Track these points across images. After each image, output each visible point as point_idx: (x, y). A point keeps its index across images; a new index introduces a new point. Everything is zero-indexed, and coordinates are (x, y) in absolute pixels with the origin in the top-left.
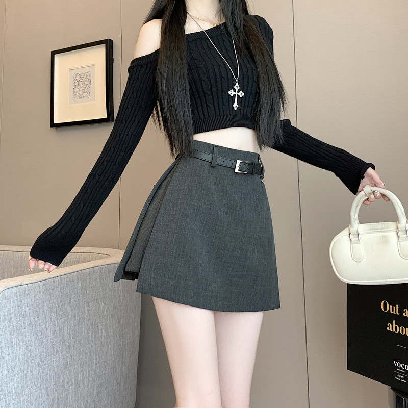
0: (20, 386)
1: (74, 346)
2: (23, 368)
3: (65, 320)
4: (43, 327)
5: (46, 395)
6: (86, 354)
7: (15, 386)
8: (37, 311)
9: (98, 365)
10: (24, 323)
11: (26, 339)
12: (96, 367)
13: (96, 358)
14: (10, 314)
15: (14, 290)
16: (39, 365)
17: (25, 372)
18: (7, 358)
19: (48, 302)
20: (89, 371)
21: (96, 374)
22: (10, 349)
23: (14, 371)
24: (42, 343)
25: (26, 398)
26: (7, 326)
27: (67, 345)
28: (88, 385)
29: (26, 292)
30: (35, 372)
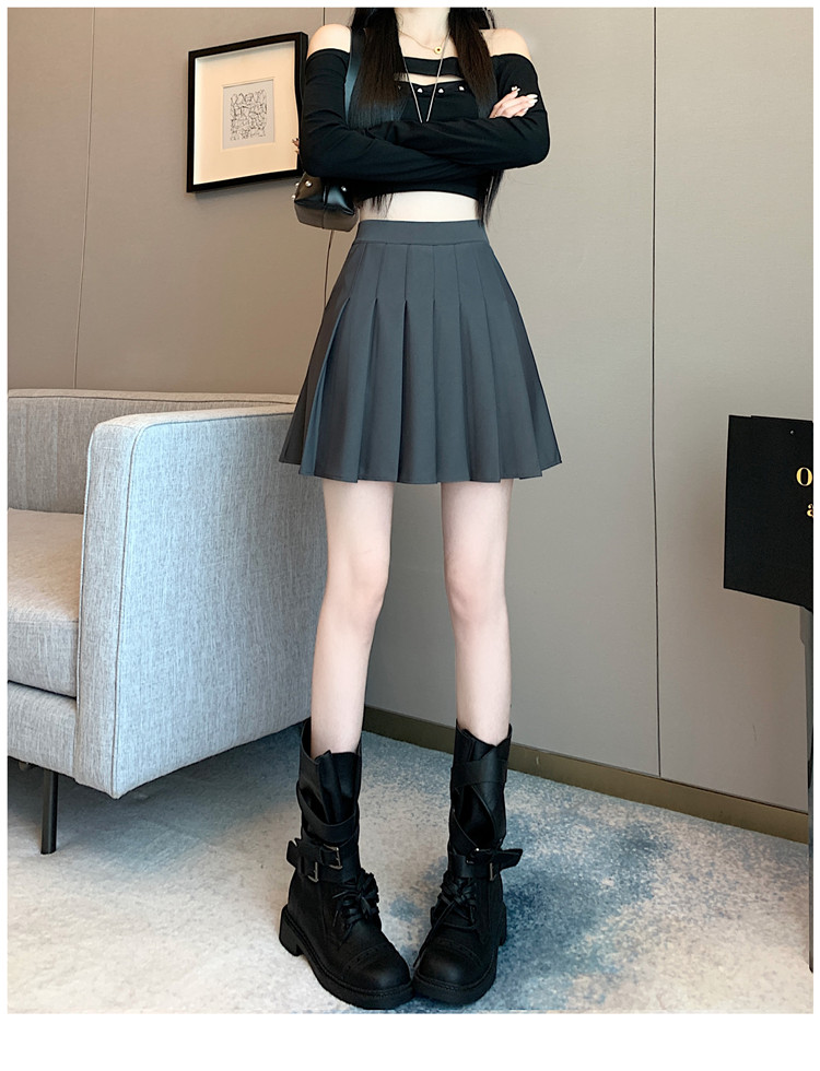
0: (173, 593)
1: (256, 540)
2: (176, 562)
3: (244, 493)
4: (210, 498)
5: (215, 617)
6: (276, 556)
7: (165, 592)
8: (201, 468)
9: (297, 579)
10: (181, 486)
11: (182, 513)
12: (294, 582)
13: (293, 568)
14: (158, 467)
15: (166, 429)
16: (202, 561)
17: (180, 570)
18: (153, 542)
19: (219, 457)
20: (283, 587)
21: (294, 594)
22: (157, 527)
23: (163, 566)
24: (206, 523)
25: (182, 615)
26: (153, 486)
27: (245, 536)
28: (283, 612)
29: (185, 435)
30: (196, 573)
